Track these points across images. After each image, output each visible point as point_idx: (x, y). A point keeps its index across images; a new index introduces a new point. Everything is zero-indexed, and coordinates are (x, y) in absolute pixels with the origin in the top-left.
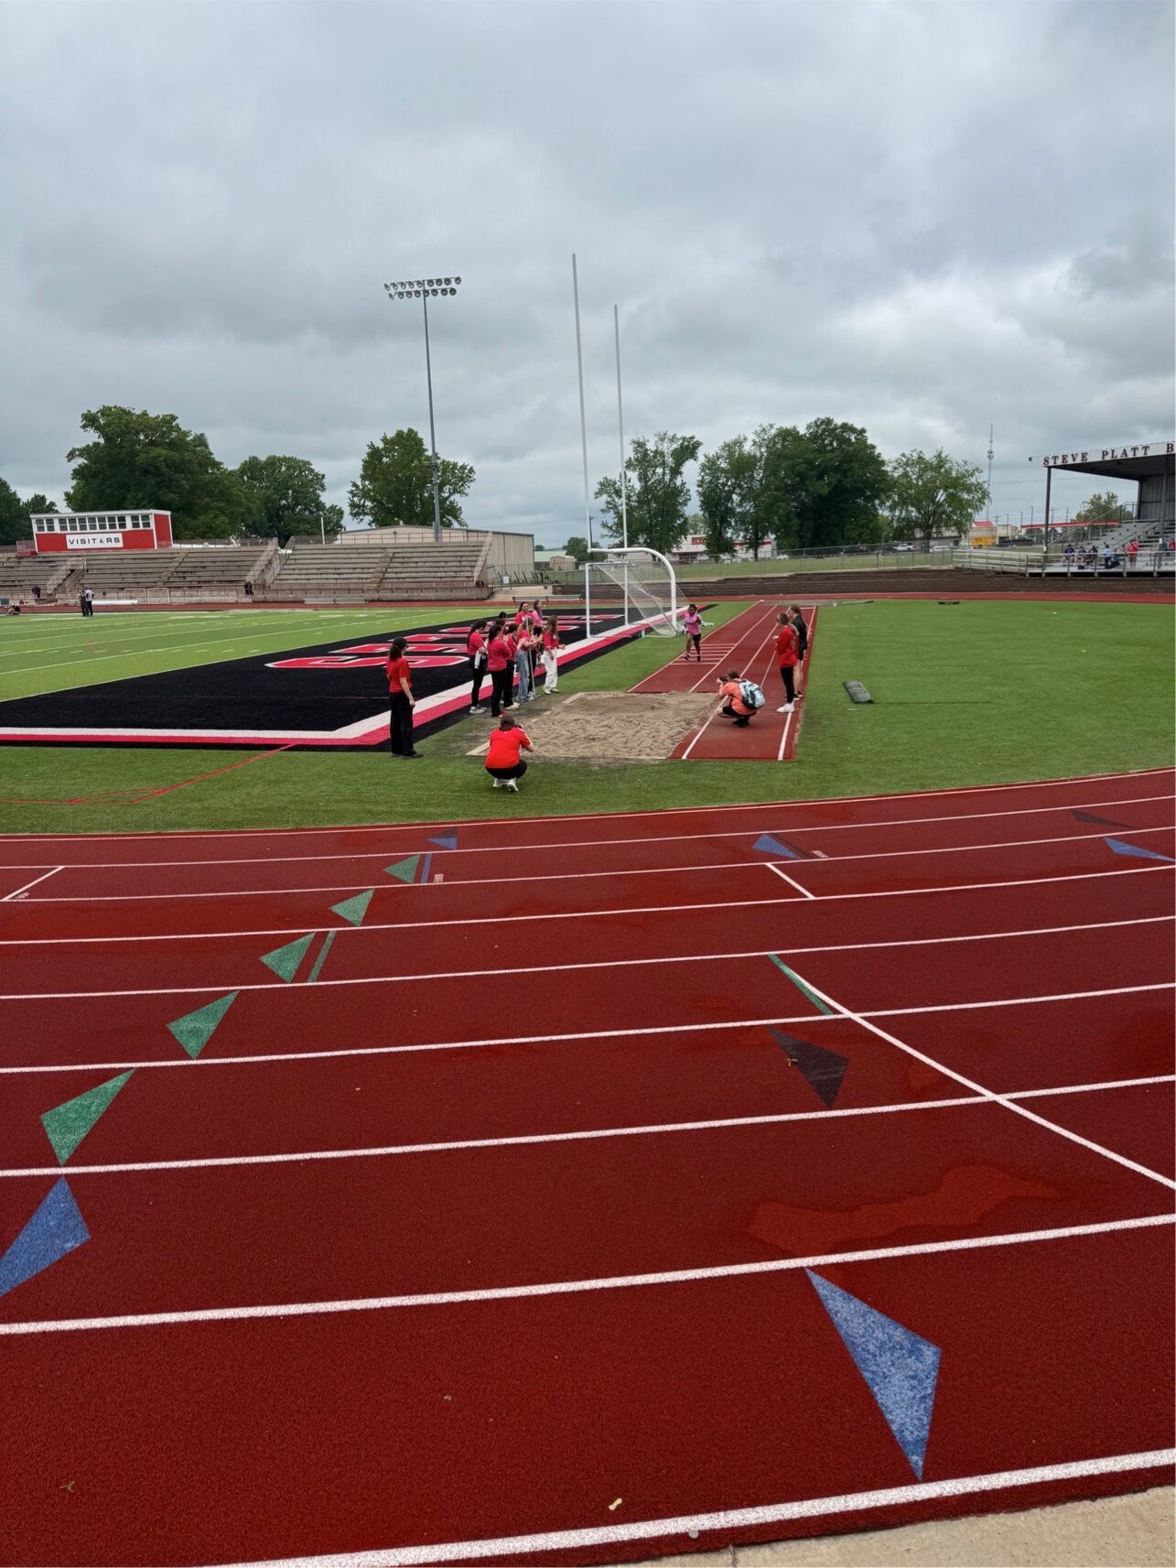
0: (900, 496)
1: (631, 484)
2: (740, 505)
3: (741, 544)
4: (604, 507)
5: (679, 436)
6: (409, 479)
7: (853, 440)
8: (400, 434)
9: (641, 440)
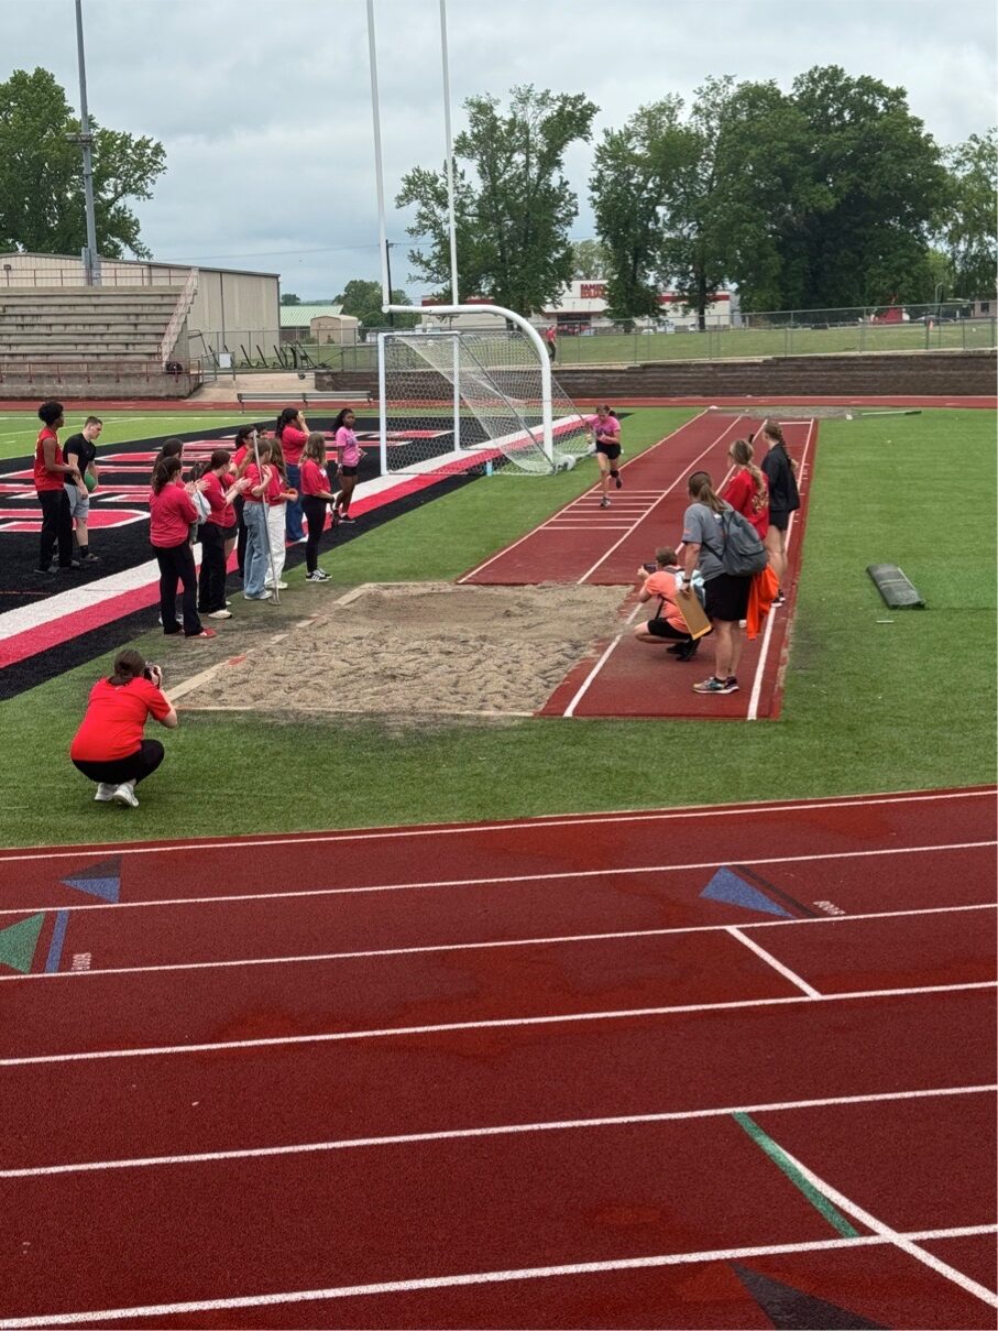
0: (967, 215)
1: (465, 182)
2: (671, 226)
3: (674, 299)
4: (414, 224)
5: (553, 95)
6: (37, 163)
7: (881, 108)
8: (19, 79)
9: (484, 101)
